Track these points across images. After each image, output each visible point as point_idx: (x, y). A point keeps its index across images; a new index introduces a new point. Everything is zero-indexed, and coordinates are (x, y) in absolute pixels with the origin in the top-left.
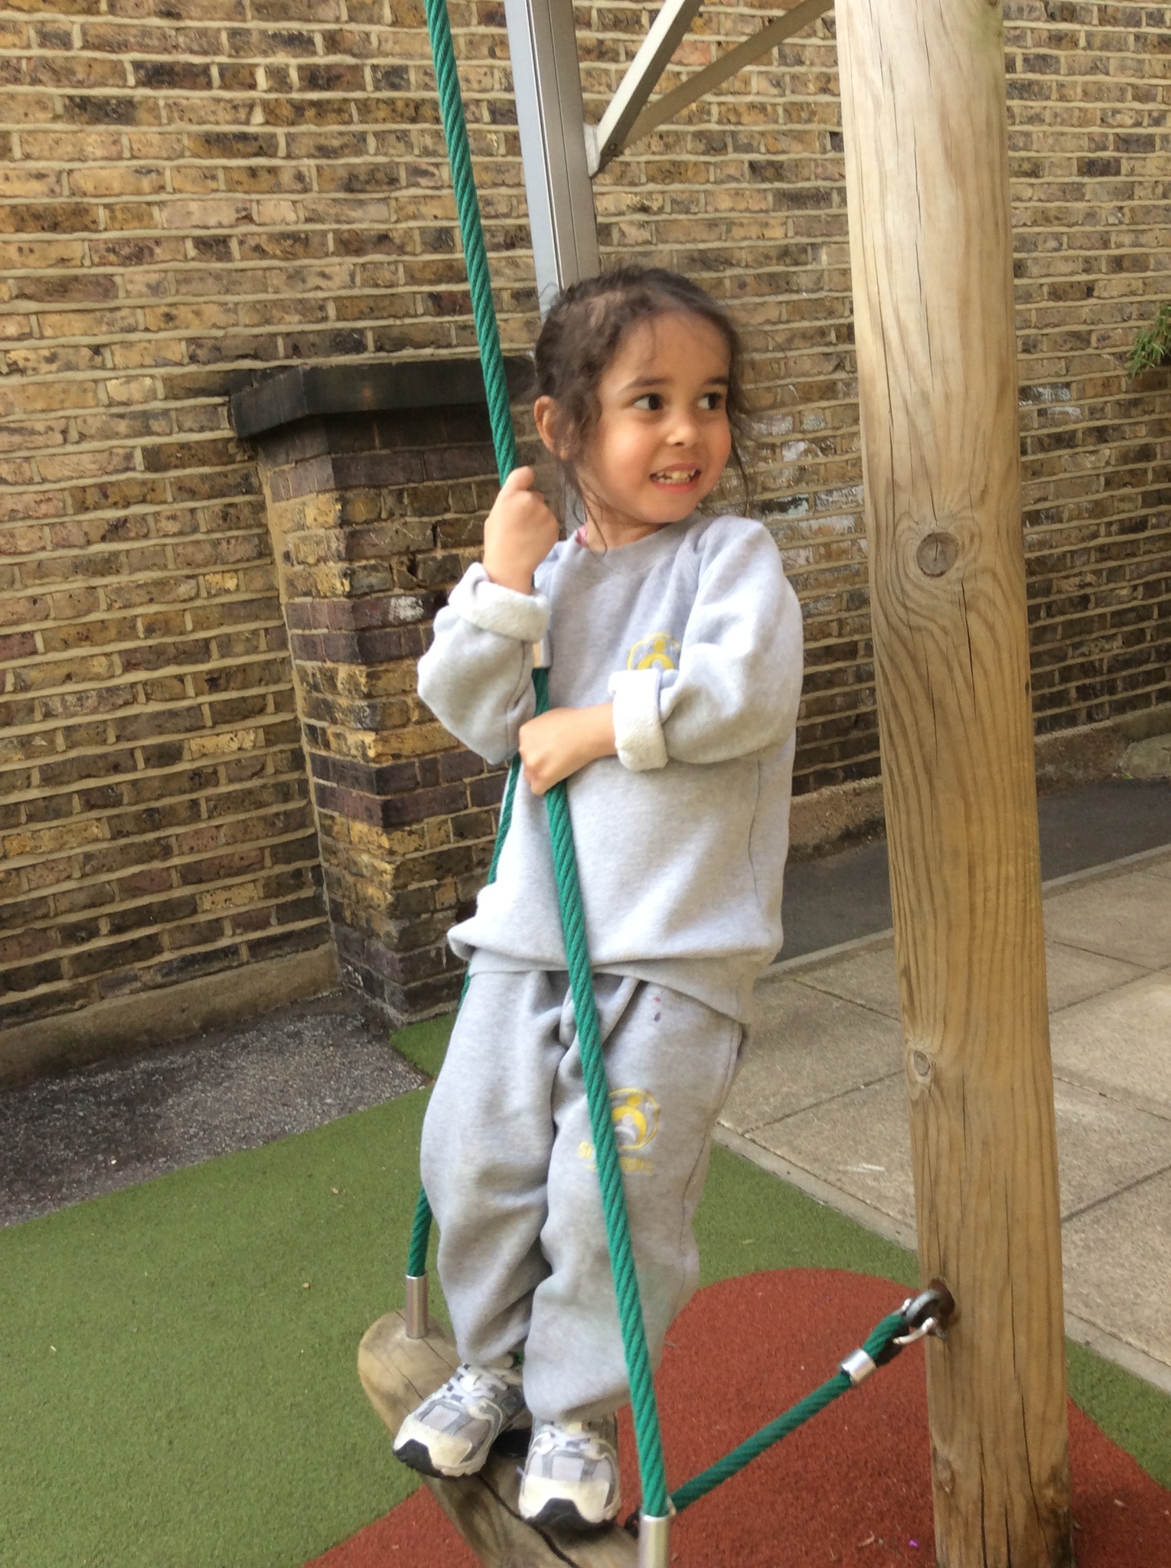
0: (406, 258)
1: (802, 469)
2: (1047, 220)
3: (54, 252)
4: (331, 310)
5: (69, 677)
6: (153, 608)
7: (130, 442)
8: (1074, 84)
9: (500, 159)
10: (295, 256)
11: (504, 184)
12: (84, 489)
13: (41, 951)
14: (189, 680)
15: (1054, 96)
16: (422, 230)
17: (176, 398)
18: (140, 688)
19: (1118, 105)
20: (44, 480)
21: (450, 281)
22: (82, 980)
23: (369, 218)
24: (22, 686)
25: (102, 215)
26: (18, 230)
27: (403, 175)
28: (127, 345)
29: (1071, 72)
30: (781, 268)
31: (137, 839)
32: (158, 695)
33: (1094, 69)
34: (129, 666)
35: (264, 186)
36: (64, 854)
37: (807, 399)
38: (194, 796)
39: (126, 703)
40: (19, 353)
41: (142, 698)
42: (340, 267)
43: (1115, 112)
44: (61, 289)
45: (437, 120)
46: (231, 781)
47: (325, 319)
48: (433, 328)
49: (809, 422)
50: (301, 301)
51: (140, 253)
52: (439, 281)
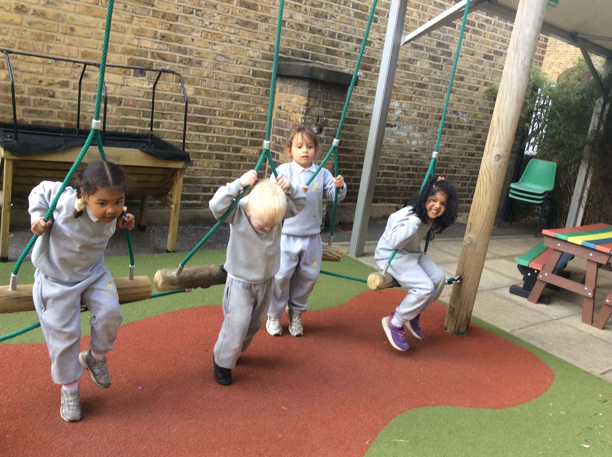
0: (324, 37)
1: (399, 118)
2: (472, 68)
3: (247, 14)
4: (304, 46)
5: (221, 124)
6: (244, 112)
7: (250, 68)
8: (488, 34)
9: (351, 18)
10: (299, 30)
11: (351, 24)
12: (237, 77)
13: (197, 192)
14: (247, 133)
15: (483, 35)
16: (329, 31)
17: (264, 59)
18: (236, 131)
19: (497, 42)
20: (229, 72)
21: (332, 46)
22: (204, 202)
23: (318, 25)
24: (211, 123)
25: (260, 7)
26: (240, 6)
27: (329, 16)
28: (256, 42)
29: (488, 30)
30: (407, 64)
31: (225, 170)
32: (239, 134)
33: (494, 31)
34: (235, 125)
35: (297, 10)
36: (208, 169)
37: (405, 100)
38: (240, 162)
39: (232, 134)
40: (232, 38)
41: (236, 134)
42: (309, 35)
43: (496, 44)
44: (246, 24)
45: (340, 4)
46: (249, 161)
47: (302, 48)
48: (325, 57)
49: (403, 106)
50: (297, 42)
51: (265, 20)
52: (329, 45)
